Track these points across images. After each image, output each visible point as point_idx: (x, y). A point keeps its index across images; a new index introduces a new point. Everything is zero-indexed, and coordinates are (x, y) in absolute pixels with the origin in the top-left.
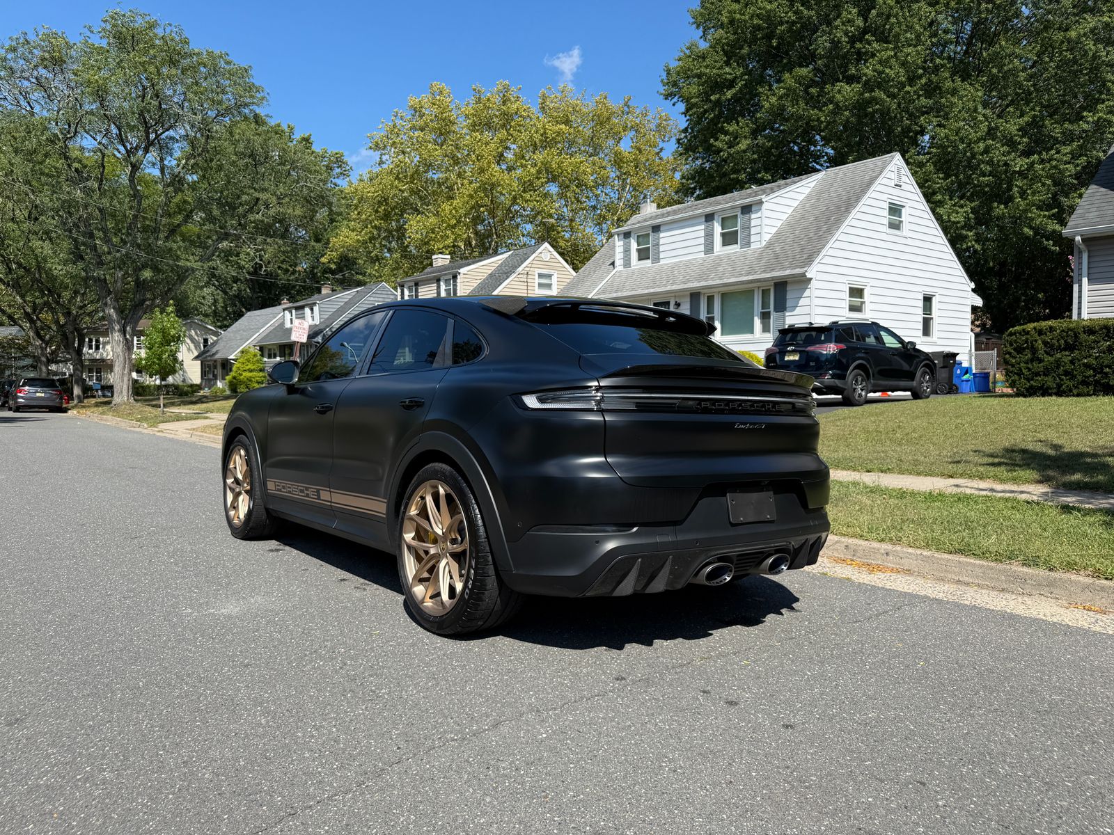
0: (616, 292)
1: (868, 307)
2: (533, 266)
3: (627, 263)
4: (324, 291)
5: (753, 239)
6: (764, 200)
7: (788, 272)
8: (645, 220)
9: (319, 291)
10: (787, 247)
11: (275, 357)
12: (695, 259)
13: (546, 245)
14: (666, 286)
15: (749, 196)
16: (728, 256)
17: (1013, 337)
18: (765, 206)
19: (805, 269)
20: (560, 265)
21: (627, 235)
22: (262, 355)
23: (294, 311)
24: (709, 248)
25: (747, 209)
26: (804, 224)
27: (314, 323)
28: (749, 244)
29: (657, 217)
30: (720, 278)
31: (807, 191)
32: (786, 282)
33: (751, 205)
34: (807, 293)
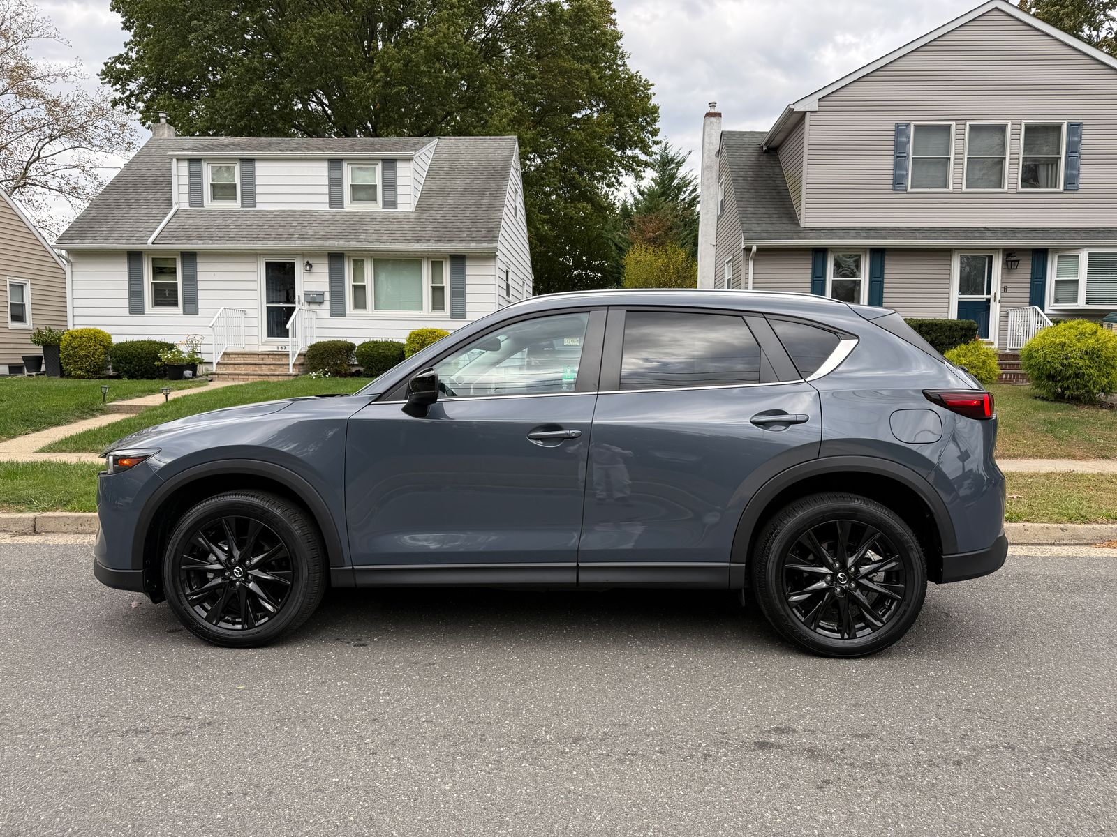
0: (200, 238)
1: (510, 290)
3: (196, 199)
5: (400, 199)
6: (414, 157)
7: (473, 246)
8: (215, 148)
12: (318, 211)
14: (290, 240)
16: (363, 214)
18: (413, 164)
19: (494, 245)
21: (195, 163)
25: (389, 163)
28: (394, 205)
31: (431, 156)
32: (466, 256)
33: (396, 160)
34: (490, 271)
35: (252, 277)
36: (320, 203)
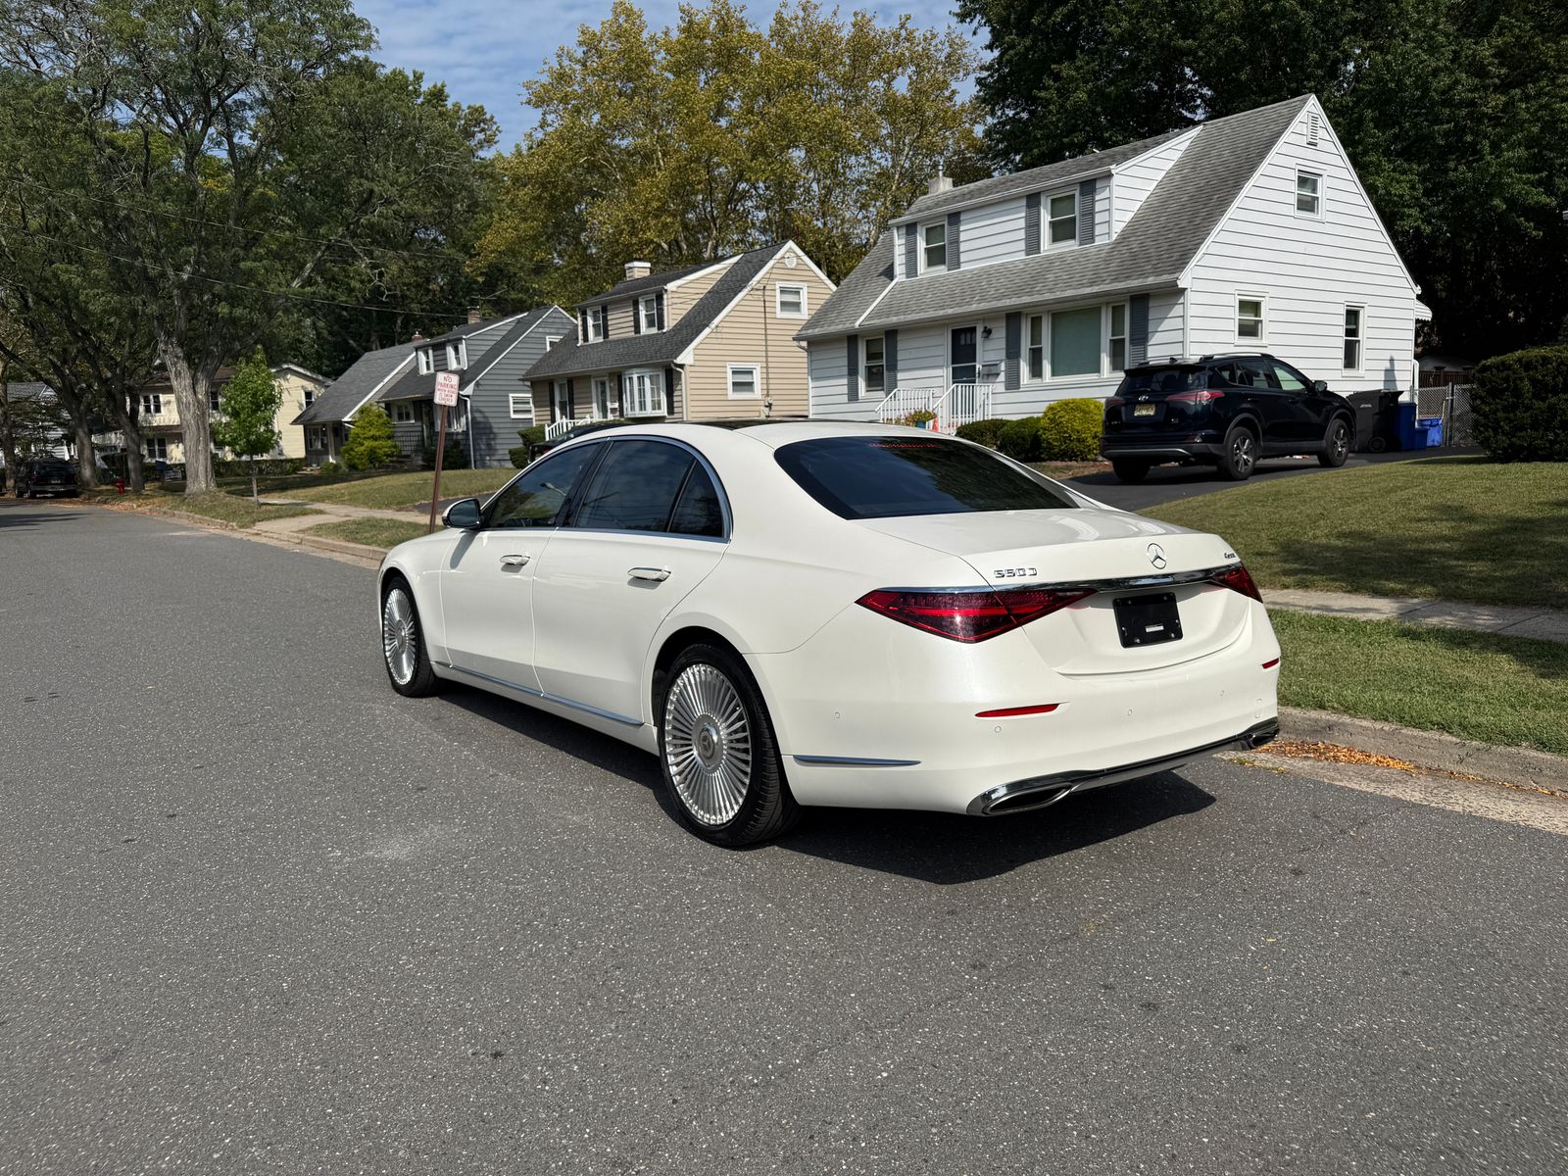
0: (897, 314)
1: (1266, 328)
2: (773, 276)
3: (911, 270)
4: (472, 321)
5: (1098, 230)
6: (1113, 172)
7: (1151, 280)
8: (937, 205)
9: (466, 321)
10: (1148, 243)
11: (408, 418)
12: (1012, 263)
13: (791, 244)
14: (969, 303)
15: (1091, 165)
16: (1061, 257)
17: (1487, 374)
18: (1116, 180)
19: (1176, 275)
20: (811, 273)
21: (911, 228)
22: (389, 416)
23: (430, 352)
24: (1033, 245)
25: (1089, 187)
26: (1174, 207)
27: (460, 367)
28: (1092, 239)
29: (954, 199)
30: (1051, 291)
31: (1176, 156)
32: (1148, 295)
33: (1095, 180)
34: (1177, 310)
35: (940, 351)
36: (1015, 254)
